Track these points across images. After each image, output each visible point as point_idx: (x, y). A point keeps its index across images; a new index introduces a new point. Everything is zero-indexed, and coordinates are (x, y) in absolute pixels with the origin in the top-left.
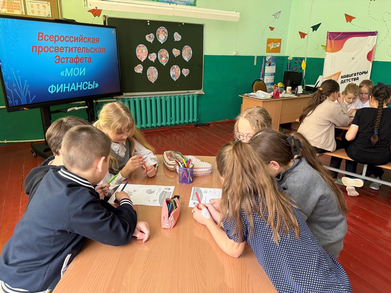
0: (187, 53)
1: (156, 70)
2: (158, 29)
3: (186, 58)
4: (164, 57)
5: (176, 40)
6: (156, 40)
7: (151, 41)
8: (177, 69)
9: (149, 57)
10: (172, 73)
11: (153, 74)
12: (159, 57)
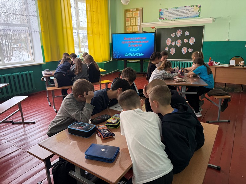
0: (192, 41)
1: (174, 49)
2: (178, 31)
3: (191, 44)
4: (179, 43)
5: (186, 35)
6: (176, 36)
7: (174, 36)
8: (186, 49)
9: (172, 44)
10: (183, 51)
11: (173, 51)
12: (176, 43)
